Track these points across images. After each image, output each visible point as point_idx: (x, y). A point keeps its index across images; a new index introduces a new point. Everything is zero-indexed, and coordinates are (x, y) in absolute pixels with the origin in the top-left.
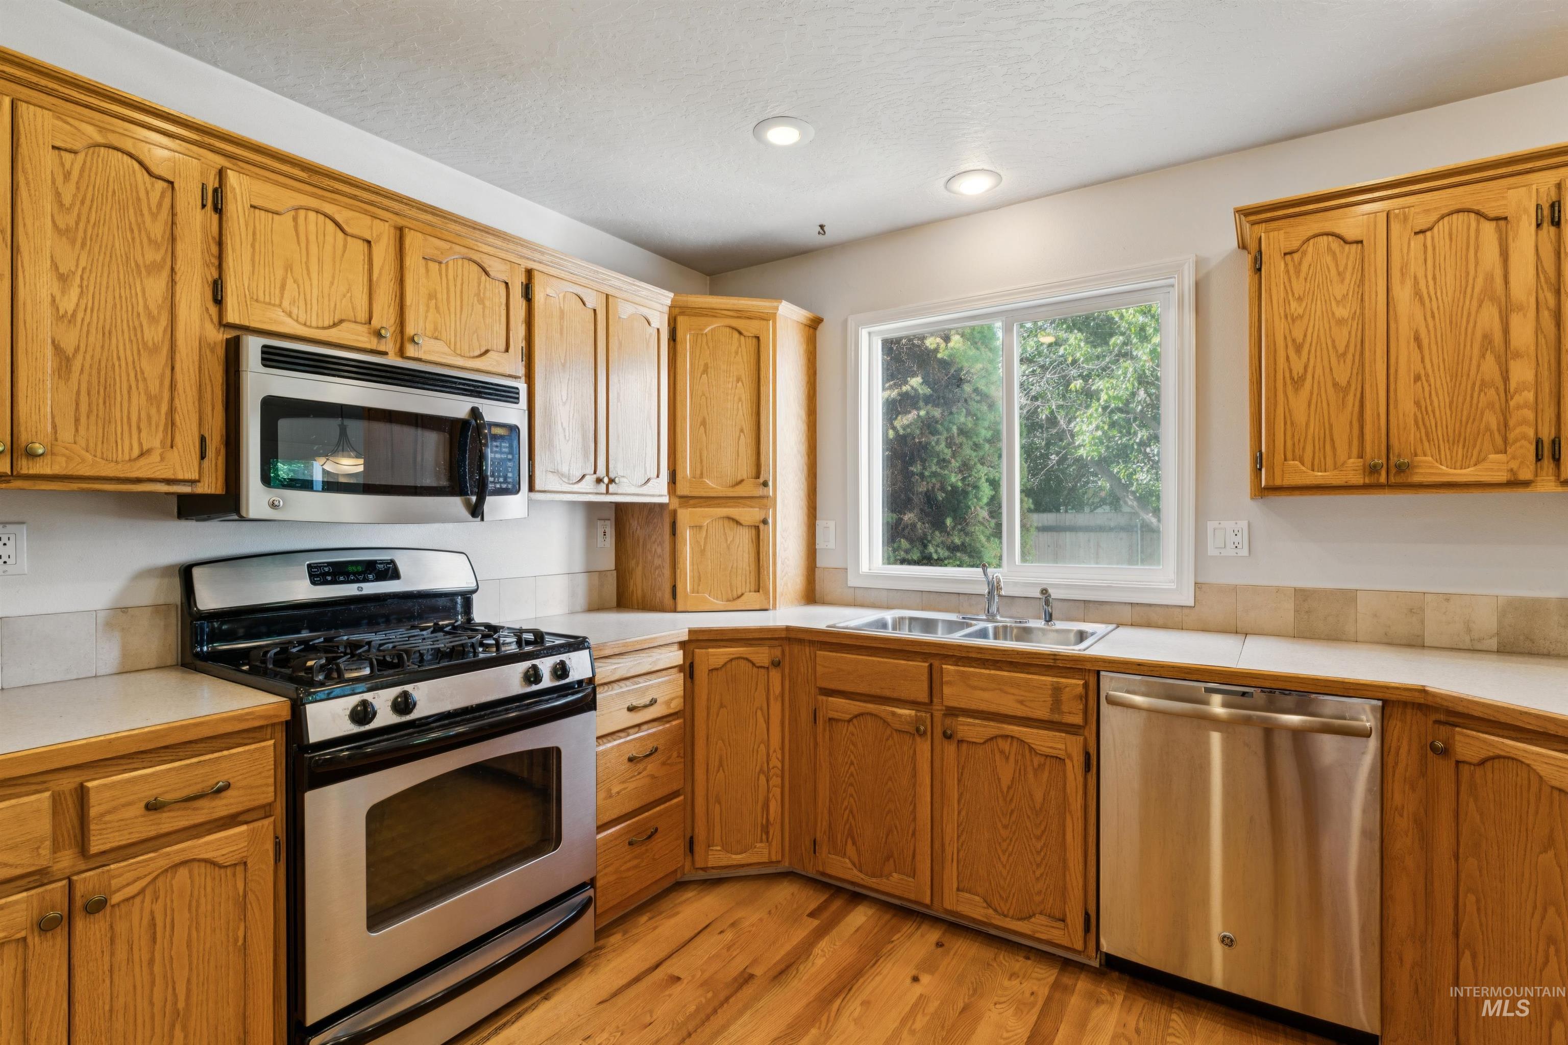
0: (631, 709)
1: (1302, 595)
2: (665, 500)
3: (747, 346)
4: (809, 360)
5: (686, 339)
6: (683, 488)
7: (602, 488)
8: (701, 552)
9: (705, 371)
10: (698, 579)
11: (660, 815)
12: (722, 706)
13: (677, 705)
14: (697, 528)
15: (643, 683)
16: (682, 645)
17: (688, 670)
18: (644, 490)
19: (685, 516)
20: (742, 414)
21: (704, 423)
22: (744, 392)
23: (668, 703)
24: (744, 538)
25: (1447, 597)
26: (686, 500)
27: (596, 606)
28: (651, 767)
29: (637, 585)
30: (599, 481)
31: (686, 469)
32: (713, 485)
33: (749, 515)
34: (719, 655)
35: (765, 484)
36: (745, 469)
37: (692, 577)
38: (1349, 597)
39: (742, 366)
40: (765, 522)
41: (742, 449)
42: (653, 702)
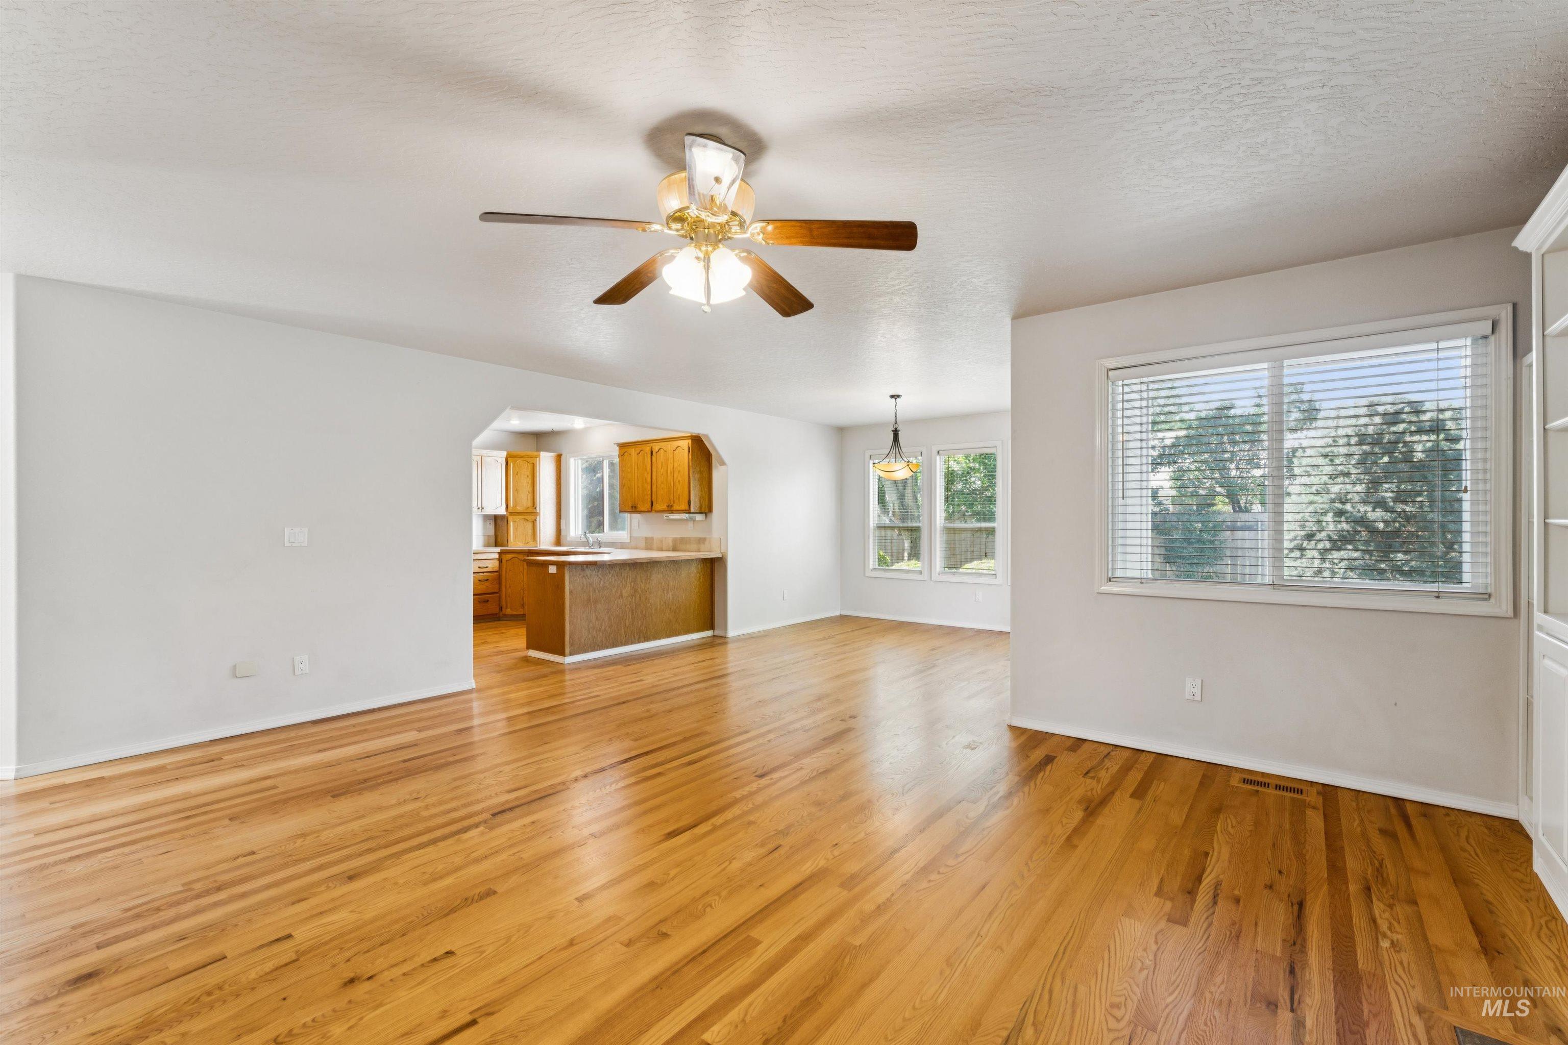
0: (479, 567)
1: (646, 539)
2: (505, 513)
3: (530, 466)
4: (557, 468)
5: (511, 465)
6: (510, 510)
7: (480, 510)
8: (516, 529)
9: (517, 474)
10: (515, 537)
11: (490, 597)
12: (510, 570)
13: (497, 569)
14: (514, 522)
15: (484, 561)
16: (499, 553)
17: (500, 560)
18: (495, 511)
19: (510, 518)
20: (529, 488)
21: (517, 490)
22: (529, 480)
23: (493, 568)
24: (529, 526)
25: (666, 538)
26: (511, 513)
27: (487, 545)
28: (487, 584)
29: (499, 541)
30: (479, 508)
31: (511, 504)
32: (519, 509)
33: (530, 518)
34: (509, 556)
35: (535, 508)
36: (530, 504)
37: (513, 537)
38: (652, 539)
39: (529, 473)
40: (535, 520)
41: (529, 498)
42: (487, 567)
